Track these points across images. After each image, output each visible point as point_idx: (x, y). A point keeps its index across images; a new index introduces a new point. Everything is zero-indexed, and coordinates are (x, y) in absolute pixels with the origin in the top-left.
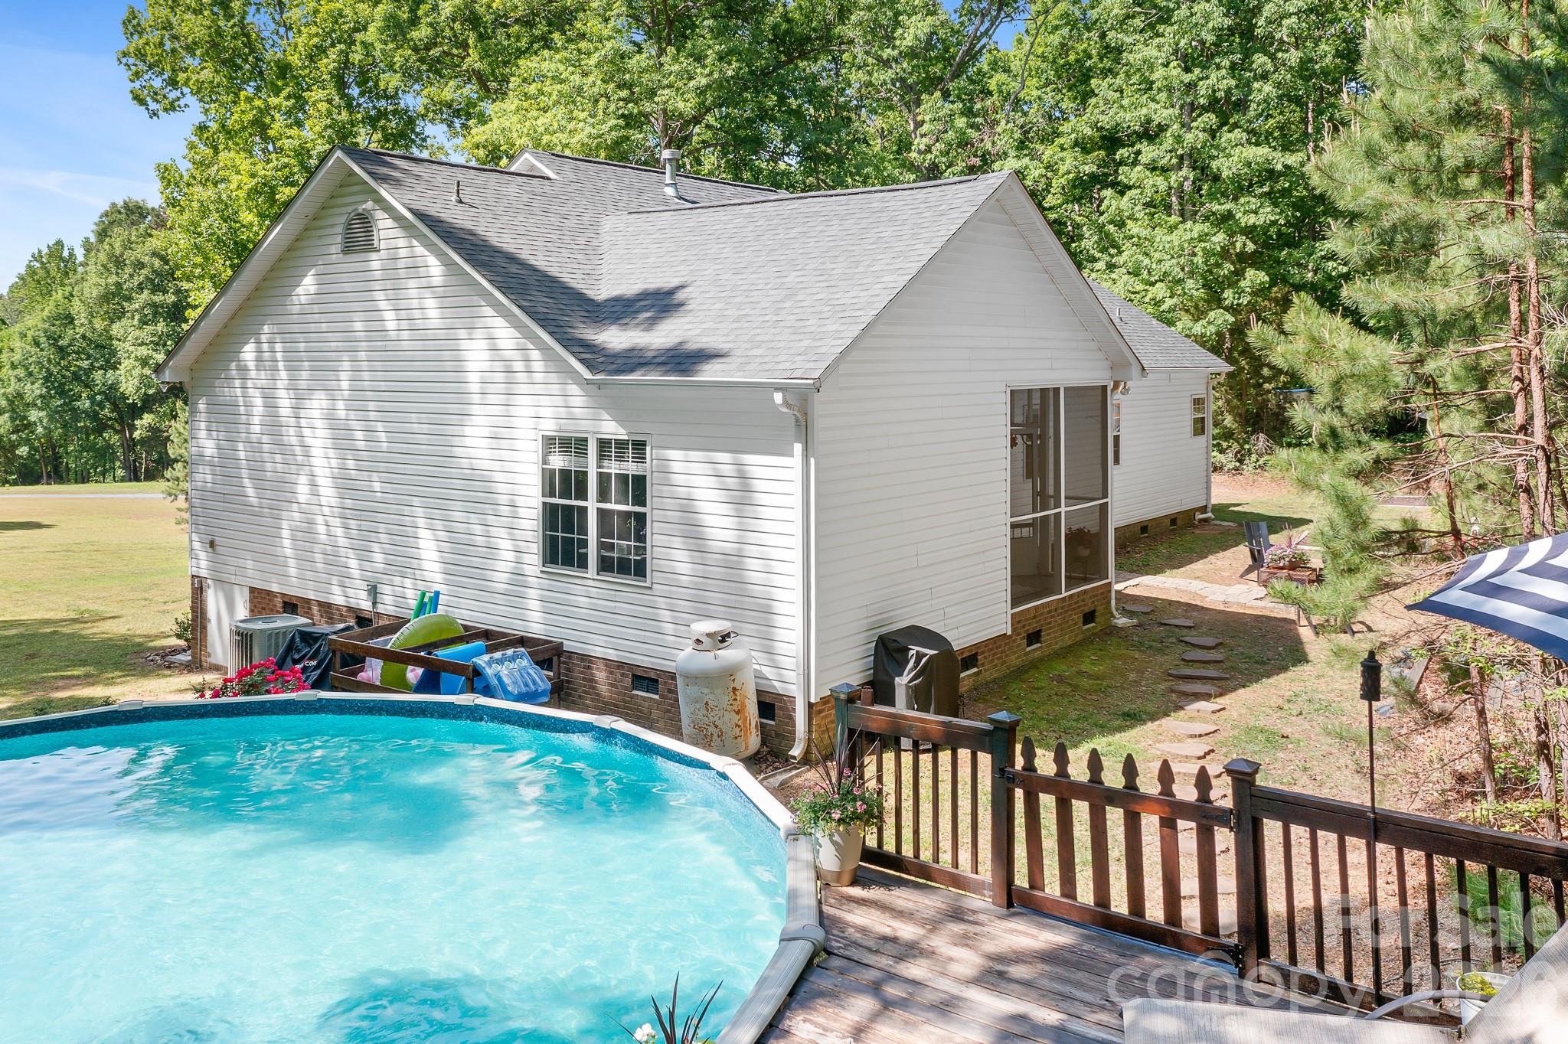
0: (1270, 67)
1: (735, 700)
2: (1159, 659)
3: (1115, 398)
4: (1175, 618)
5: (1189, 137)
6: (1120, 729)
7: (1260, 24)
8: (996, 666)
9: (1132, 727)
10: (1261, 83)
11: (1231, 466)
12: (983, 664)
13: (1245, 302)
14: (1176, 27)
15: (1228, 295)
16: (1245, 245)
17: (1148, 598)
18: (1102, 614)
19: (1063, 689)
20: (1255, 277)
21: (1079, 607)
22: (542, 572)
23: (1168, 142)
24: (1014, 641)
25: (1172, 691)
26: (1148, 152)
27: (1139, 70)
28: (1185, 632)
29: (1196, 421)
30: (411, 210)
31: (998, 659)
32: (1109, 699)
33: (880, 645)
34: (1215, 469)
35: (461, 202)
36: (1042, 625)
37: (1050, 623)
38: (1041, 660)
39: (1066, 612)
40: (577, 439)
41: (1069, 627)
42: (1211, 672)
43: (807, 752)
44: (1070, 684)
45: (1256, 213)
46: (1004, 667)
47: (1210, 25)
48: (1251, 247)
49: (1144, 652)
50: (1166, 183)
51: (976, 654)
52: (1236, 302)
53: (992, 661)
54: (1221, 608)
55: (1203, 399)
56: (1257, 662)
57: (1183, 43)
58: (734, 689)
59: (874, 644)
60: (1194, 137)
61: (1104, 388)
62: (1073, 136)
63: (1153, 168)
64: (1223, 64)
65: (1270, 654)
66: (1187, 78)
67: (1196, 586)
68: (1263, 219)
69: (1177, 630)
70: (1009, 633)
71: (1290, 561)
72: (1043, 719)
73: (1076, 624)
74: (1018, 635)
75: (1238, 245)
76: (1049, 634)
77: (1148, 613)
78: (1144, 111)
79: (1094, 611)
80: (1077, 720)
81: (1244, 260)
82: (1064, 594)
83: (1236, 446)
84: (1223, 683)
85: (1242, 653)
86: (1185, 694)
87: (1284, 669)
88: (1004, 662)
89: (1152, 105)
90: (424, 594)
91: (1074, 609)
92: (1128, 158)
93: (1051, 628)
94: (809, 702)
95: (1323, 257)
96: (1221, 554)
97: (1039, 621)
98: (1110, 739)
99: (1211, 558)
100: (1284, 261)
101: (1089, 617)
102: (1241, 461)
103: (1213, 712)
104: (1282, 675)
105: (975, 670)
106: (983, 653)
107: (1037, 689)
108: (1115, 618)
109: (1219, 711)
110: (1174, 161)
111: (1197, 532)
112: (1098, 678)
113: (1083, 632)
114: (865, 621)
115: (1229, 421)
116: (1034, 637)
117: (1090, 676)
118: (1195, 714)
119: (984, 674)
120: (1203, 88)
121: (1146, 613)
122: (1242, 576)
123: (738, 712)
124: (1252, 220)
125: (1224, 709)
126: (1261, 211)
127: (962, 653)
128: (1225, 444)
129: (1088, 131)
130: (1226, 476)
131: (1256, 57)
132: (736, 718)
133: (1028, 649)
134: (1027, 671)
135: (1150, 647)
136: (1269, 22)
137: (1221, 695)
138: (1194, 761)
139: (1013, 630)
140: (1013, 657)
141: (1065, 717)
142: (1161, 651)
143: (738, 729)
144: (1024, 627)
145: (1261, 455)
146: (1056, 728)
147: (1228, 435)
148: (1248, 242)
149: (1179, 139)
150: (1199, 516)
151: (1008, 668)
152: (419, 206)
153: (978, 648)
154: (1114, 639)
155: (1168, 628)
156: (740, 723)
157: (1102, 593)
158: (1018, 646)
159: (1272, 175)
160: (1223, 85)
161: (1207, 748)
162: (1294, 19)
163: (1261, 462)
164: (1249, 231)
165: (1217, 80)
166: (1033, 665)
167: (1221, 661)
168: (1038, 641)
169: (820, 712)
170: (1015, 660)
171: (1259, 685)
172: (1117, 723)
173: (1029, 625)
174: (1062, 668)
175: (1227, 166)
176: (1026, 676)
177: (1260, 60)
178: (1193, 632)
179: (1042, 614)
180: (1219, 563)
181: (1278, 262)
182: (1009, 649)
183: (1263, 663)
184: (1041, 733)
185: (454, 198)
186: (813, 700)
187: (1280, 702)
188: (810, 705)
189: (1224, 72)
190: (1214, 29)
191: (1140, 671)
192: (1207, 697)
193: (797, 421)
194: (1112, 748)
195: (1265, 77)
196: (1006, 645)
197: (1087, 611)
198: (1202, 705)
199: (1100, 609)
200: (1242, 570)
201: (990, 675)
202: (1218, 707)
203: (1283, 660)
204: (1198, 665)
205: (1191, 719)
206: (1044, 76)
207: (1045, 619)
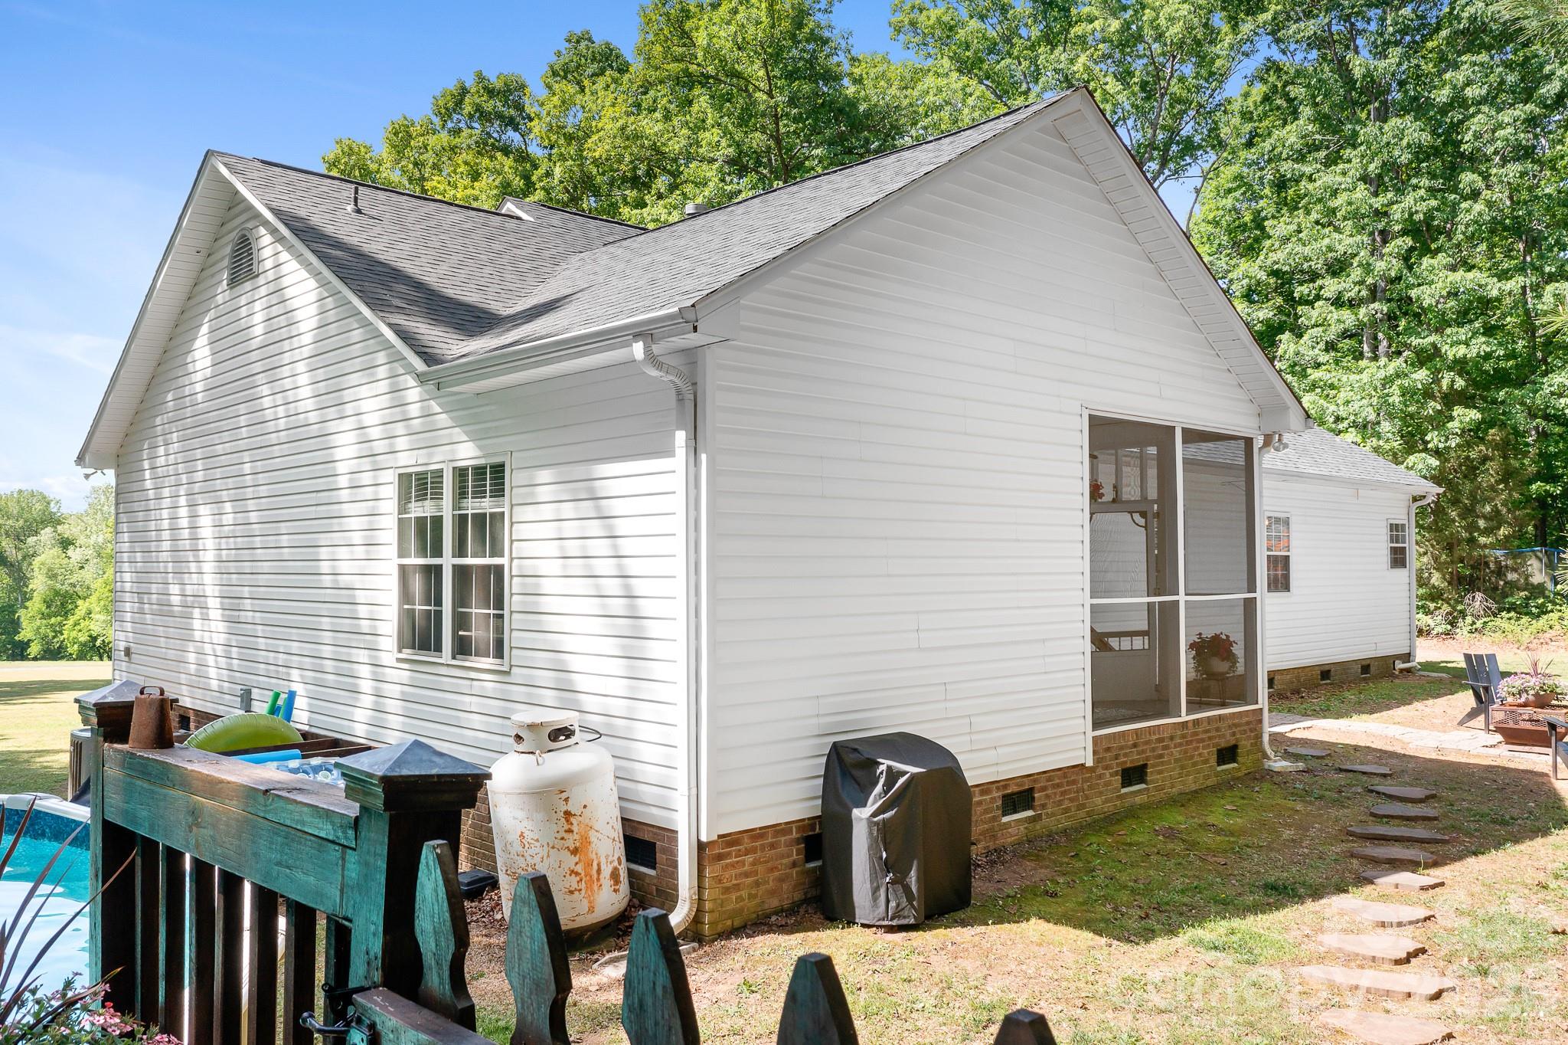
0: (1480, 184)
1: (570, 831)
2: (1333, 812)
3: (1267, 461)
4: (1362, 764)
5: (1380, 266)
6: (1256, 909)
7: (1467, 138)
8: (1067, 810)
9: (1278, 906)
10: (1469, 202)
11: (1439, 629)
12: (1043, 806)
13: (1453, 445)
14: (1363, 148)
15: (1434, 438)
16: (1453, 381)
17: (1322, 742)
18: (1249, 753)
19: (1171, 846)
20: (1465, 416)
21: (1210, 738)
22: (399, 660)
23: (1356, 274)
24: (1100, 777)
25: (1352, 856)
26: (1331, 286)
27: (1320, 200)
28: (1377, 780)
29: (1394, 550)
30: (272, 210)
31: (1071, 800)
32: (1245, 864)
33: (834, 757)
34: (1420, 632)
35: (359, 211)
36: (1147, 758)
37: (1161, 756)
38: (1142, 807)
39: (1189, 743)
40: (433, 472)
41: (1195, 764)
42: (1419, 832)
43: (697, 920)
44: (1184, 841)
45: (1467, 344)
46: (1082, 813)
47: (1404, 142)
48: (1460, 383)
49: (1310, 803)
50: (1353, 317)
51: (1031, 790)
52: (1441, 446)
53: (1060, 803)
54: (1434, 756)
55: (1403, 525)
56: (1494, 821)
57: (1372, 167)
58: (568, 814)
59: (824, 760)
60: (1387, 264)
61: (1249, 442)
62: (1245, 282)
63: (1338, 302)
64: (1422, 184)
65: (1515, 812)
66: (1378, 202)
67: (1394, 731)
68: (1476, 351)
69: (1365, 778)
70: (1090, 763)
71: (1537, 695)
72: (1125, 887)
73: (1206, 762)
74: (1106, 768)
75: (1445, 383)
76: (1160, 772)
77: (1322, 757)
78: (1326, 241)
79: (1235, 747)
80: (1183, 892)
81: (1452, 399)
82: (1185, 717)
83: (1446, 608)
84: (1439, 847)
85: (1468, 809)
86: (1376, 862)
87: (1545, 832)
88: (1083, 806)
89: (1336, 235)
90: (277, 696)
91: (1202, 740)
92: (1308, 295)
93: (1162, 763)
94: (699, 840)
95: (1552, 393)
96: (1430, 702)
97: (1143, 752)
98: (1236, 923)
99: (1417, 705)
100: (1503, 402)
101: (1227, 754)
102: (1453, 624)
103: (1422, 888)
104: (1539, 841)
105: (1030, 813)
106: (1043, 789)
107: (1130, 844)
108: (1269, 759)
109: (1434, 887)
110: (1364, 293)
111: (1397, 681)
112: (1232, 834)
113: (1217, 774)
114: (814, 721)
115: (1436, 579)
116: (1134, 775)
117: (1220, 831)
118: (1392, 891)
119: (1045, 821)
120: (1397, 212)
121: (1318, 758)
122: (1461, 723)
123: (575, 852)
124: (1462, 350)
125: (1442, 884)
126: (1474, 341)
127: (1005, 787)
128: (1432, 606)
129: (1262, 276)
130: (1435, 640)
131: (1463, 176)
132: (571, 861)
133: (1124, 790)
134: (1119, 821)
135: (1321, 798)
136: (1477, 136)
137: (1435, 864)
138: (1386, 966)
139: (1098, 760)
140: (1098, 801)
141: (1164, 885)
142: (1339, 803)
143: (574, 879)
144: (1117, 757)
145: (1478, 617)
146: (1144, 901)
147: (1436, 595)
148: (1457, 379)
149: (1368, 268)
150: (1400, 665)
151: (1089, 814)
152: (285, 206)
153: (1035, 781)
154: (1266, 786)
155: (1350, 775)
156: (579, 868)
157: (1248, 723)
158: (1107, 784)
159: (1486, 304)
160: (1423, 207)
161: (1412, 946)
162: (1510, 130)
163: (1479, 624)
164: (1460, 366)
165: (1415, 202)
166: (1132, 813)
167: (1436, 819)
168: (1142, 780)
169: (720, 857)
170: (1099, 803)
171: (1501, 853)
172: (1250, 899)
173: (1125, 755)
174: (1177, 819)
175: (1426, 296)
176: (1116, 828)
177: (1468, 178)
178: (1389, 781)
179: (1147, 743)
180: (1427, 709)
181: (1494, 402)
182: (1090, 787)
183: (1504, 823)
184: (1116, 909)
185: (350, 208)
186: (704, 838)
187: (1541, 877)
188: (701, 847)
189: (1422, 192)
190: (1409, 146)
191: (1303, 828)
192: (1413, 866)
193: (679, 393)
194: (1234, 938)
195: (1475, 195)
196: (1085, 780)
197: (1223, 745)
198: (1405, 877)
199: (1245, 745)
200: (1460, 717)
201: (1049, 823)
202: (1431, 881)
203: (1537, 819)
204: (1397, 822)
205: (1384, 898)
206: (1217, 242)
207: (1153, 750)
